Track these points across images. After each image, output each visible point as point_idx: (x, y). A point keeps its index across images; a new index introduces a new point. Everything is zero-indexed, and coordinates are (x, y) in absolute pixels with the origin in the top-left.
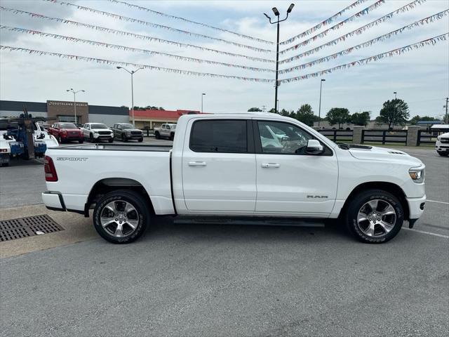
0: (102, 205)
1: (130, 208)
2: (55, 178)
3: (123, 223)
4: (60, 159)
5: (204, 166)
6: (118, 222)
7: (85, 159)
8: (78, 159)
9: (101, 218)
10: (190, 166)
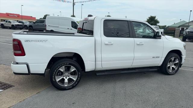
0: (57, 69)
1: (73, 69)
2: (23, 54)
3: (68, 78)
4: (27, 41)
5: (112, 44)
6: (65, 78)
7: (46, 41)
8: (41, 41)
9: (56, 77)
10: (105, 44)
